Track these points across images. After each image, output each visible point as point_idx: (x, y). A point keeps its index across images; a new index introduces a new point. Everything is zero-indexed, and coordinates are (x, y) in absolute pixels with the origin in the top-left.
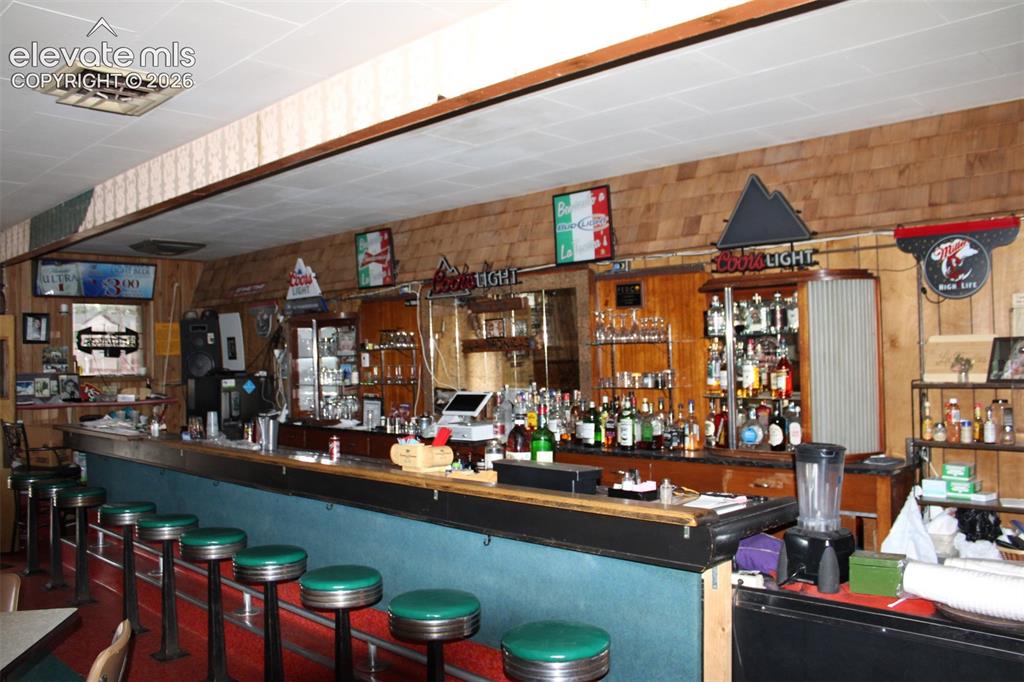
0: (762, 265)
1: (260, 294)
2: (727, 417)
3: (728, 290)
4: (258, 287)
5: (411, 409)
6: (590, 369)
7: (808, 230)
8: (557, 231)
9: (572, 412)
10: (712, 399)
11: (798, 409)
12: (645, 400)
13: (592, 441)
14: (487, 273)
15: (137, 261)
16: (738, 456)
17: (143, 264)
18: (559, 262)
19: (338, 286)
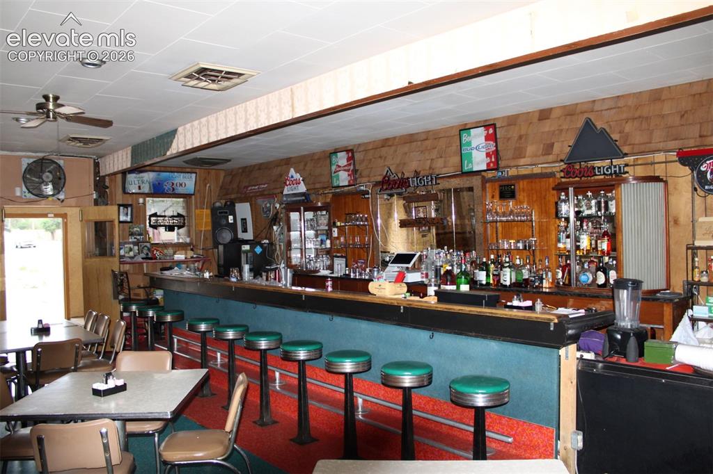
0: (593, 174)
1: (264, 191)
2: (570, 267)
3: (571, 190)
4: (263, 186)
5: (366, 263)
6: (482, 238)
7: (622, 152)
8: (463, 152)
9: (471, 265)
10: (561, 256)
11: (615, 262)
12: (518, 257)
13: (484, 282)
14: (417, 178)
15: (184, 170)
16: (577, 291)
17: (188, 172)
18: (464, 171)
19: (318, 186)
